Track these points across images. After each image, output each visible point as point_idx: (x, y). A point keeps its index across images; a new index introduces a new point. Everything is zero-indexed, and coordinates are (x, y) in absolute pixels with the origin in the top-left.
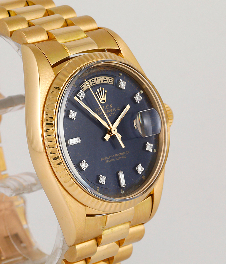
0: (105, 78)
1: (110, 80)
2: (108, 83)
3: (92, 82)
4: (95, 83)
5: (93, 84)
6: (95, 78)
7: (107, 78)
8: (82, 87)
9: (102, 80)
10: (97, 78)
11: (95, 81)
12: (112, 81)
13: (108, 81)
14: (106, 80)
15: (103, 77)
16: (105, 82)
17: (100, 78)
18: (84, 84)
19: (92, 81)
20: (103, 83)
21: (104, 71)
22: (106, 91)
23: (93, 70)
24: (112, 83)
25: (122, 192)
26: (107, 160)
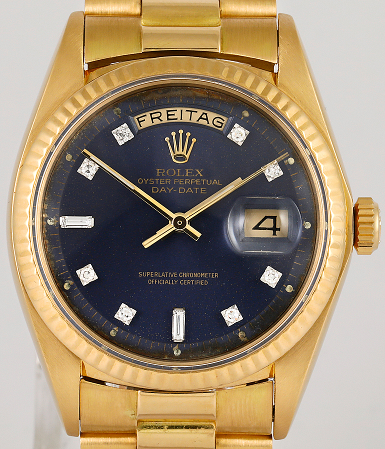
0: (204, 113)
1: (218, 122)
2: (211, 125)
3: (168, 115)
4: (177, 119)
5: (168, 119)
6: (179, 109)
7: (211, 115)
8: (138, 119)
9: (196, 116)
10: (184, 109)
11: (177, 116)
12: (222, 124)
13: (210, 122)
14: (207, 119)
15: (200, 112)
16: (204, 122)
17: (191, 112)
18: (146, 115)
19: (169, 113)
20: (197, 122)
21: (205, 98)
22: (194, 140)
23: (176, 90)
24: (221, 127)
25: (177, 353)
26: (154, 278)
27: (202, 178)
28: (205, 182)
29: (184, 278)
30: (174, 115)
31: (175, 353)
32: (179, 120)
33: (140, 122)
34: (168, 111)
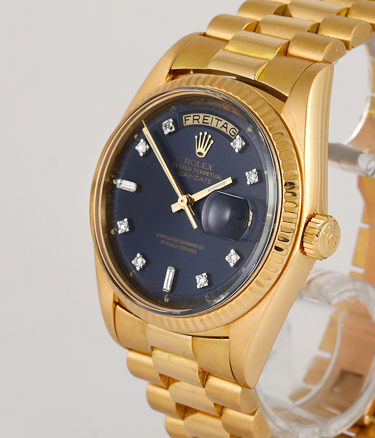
0: (226, 123)
1: (233, 131)
2: (228, 133)
3: (204, 119)
4: (208, 123)
5: (203, 122)
6: (211, 116)
7: (230, 126)
8: (185, 117)
9: (221, 124)
10: (215, 117)
11: (209, 121)
12: (235, 134)
13: (228, 131)
14: (226, 128)
15: (224, 121)
16: (224, 130)
17: (219, 120)
18: (190, 116)
19: (205, 118)
20: (220, 129)
21: (227, 111)
22: (212, 142)
23: (212, 102)
24: (233, 136)
26: (165, 240)
27: (210, 172)
28: (212, 175)
29: (182, 245)
30: (207, 120)
31: (165, 299)
32: (209, 125)
33: (186, 120)
34: (204, 116)
